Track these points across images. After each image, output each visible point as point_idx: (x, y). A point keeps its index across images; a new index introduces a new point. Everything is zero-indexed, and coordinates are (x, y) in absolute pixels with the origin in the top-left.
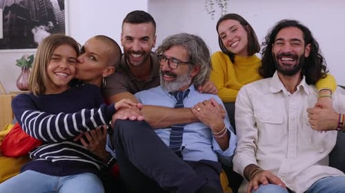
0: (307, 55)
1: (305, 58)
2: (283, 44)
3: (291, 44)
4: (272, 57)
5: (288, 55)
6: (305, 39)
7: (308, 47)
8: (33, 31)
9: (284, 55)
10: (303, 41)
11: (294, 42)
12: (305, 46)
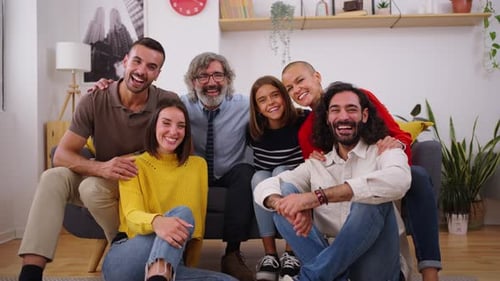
0: (365, 121)
1: (364, 124)
2: (338, 111)
3: (347, 111)
4: (328, 126)
5: (345, 123)
6: (361, 103)
7: (365, 112)
8: (116, 65)
9: (341, 123)
10: (359, 107)
11: (350, 108)
12: (362, 110)
